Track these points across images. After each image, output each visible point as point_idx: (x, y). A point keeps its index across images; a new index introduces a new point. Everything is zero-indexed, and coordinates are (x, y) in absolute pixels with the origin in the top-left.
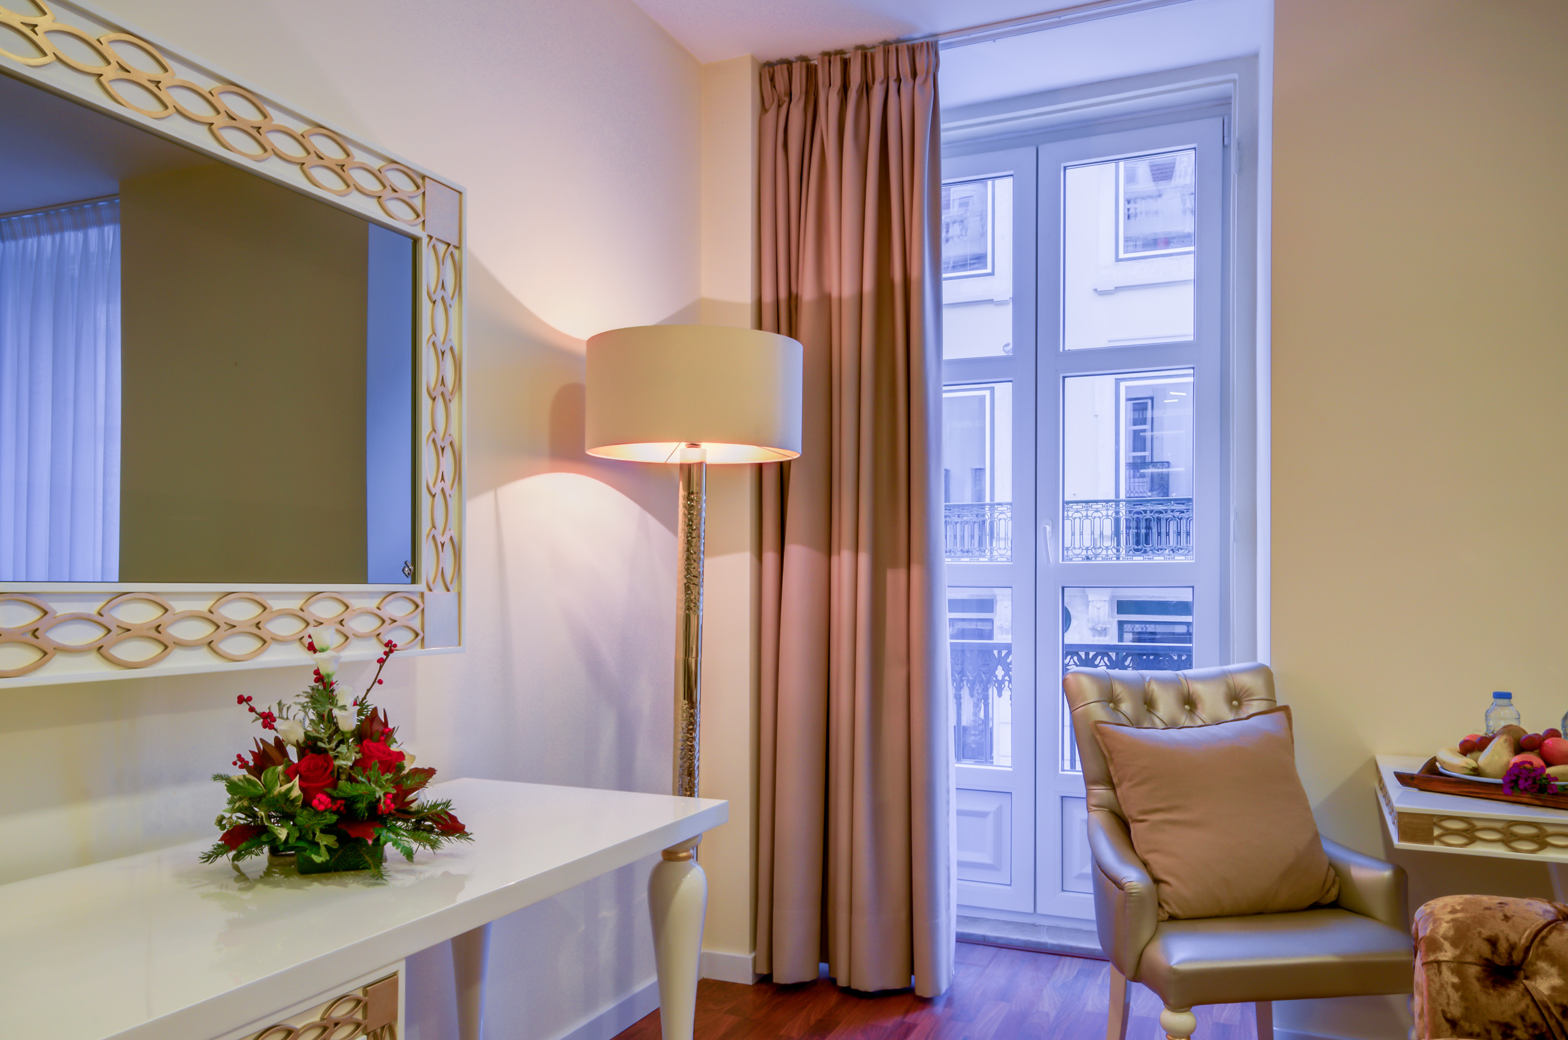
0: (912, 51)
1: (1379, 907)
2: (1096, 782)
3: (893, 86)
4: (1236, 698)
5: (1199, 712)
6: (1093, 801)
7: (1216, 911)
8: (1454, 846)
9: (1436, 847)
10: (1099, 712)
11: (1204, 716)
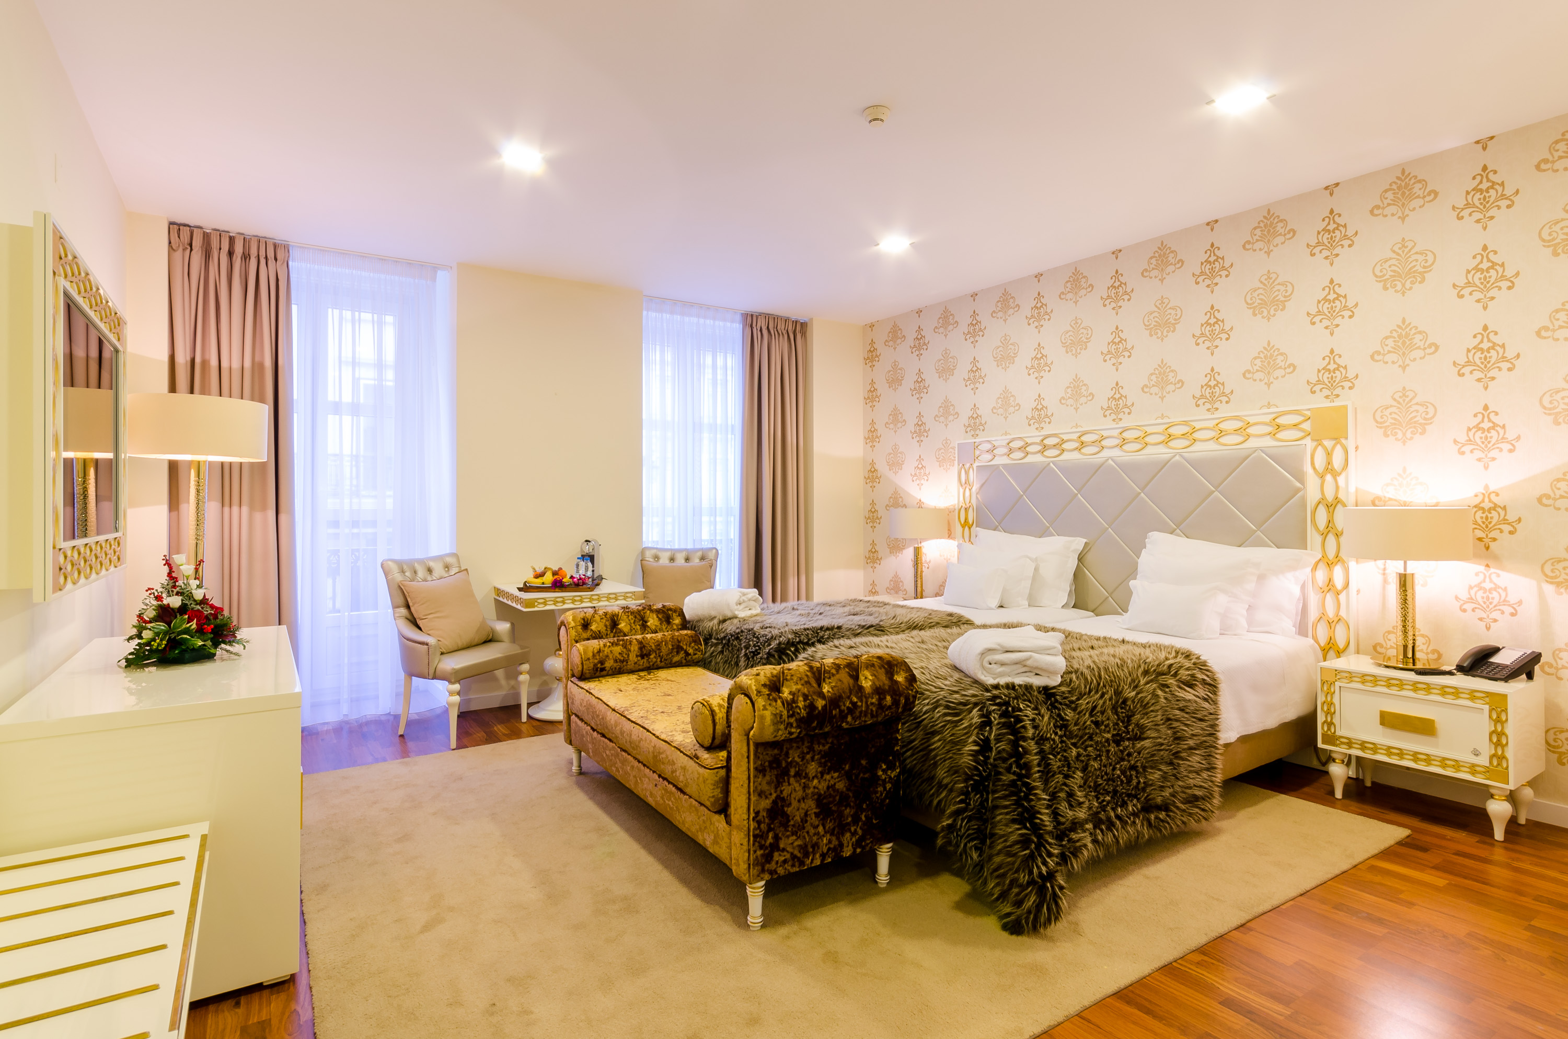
0: (275, 246)
1: (506, 638)
2: (398, 607)
3: (263, 261)
4: (447, 567)
5: (433, 574)
6: (397, 615)
7: (456, 649)
8: (541, 608)
9: (536, 609)
10: (398, 577)
11: (436, 575)
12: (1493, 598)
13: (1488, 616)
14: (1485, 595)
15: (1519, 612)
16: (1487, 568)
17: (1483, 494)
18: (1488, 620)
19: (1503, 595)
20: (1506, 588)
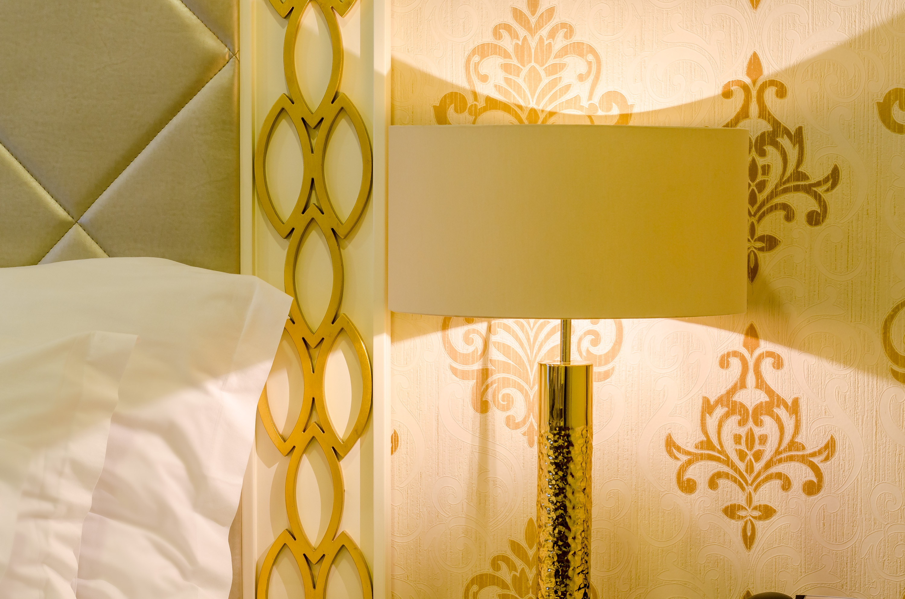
12: (763, 439)
13: (750, 500)
14: (743, 431)
15: (826, 478)
16: (751, 340)
17: (746, 88)
18: (749, 513)
19: (789, 424)
20: (796, 402)
